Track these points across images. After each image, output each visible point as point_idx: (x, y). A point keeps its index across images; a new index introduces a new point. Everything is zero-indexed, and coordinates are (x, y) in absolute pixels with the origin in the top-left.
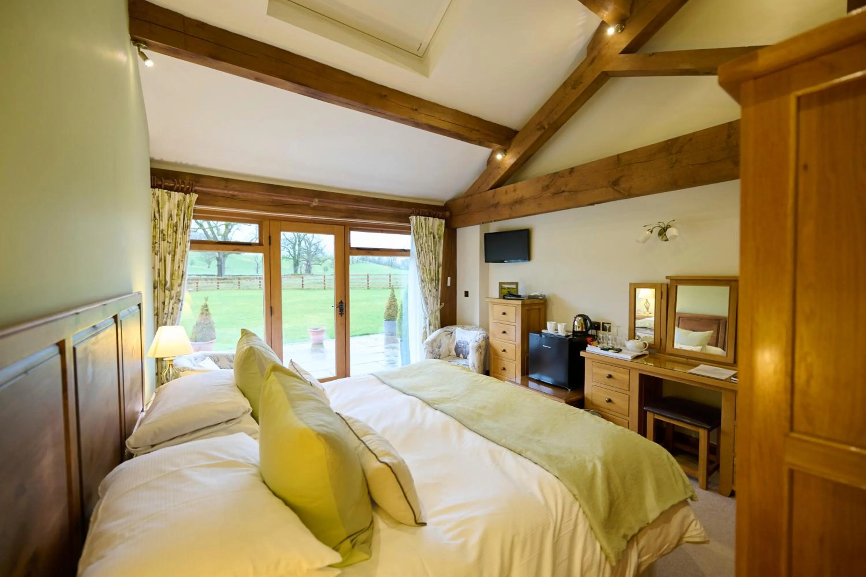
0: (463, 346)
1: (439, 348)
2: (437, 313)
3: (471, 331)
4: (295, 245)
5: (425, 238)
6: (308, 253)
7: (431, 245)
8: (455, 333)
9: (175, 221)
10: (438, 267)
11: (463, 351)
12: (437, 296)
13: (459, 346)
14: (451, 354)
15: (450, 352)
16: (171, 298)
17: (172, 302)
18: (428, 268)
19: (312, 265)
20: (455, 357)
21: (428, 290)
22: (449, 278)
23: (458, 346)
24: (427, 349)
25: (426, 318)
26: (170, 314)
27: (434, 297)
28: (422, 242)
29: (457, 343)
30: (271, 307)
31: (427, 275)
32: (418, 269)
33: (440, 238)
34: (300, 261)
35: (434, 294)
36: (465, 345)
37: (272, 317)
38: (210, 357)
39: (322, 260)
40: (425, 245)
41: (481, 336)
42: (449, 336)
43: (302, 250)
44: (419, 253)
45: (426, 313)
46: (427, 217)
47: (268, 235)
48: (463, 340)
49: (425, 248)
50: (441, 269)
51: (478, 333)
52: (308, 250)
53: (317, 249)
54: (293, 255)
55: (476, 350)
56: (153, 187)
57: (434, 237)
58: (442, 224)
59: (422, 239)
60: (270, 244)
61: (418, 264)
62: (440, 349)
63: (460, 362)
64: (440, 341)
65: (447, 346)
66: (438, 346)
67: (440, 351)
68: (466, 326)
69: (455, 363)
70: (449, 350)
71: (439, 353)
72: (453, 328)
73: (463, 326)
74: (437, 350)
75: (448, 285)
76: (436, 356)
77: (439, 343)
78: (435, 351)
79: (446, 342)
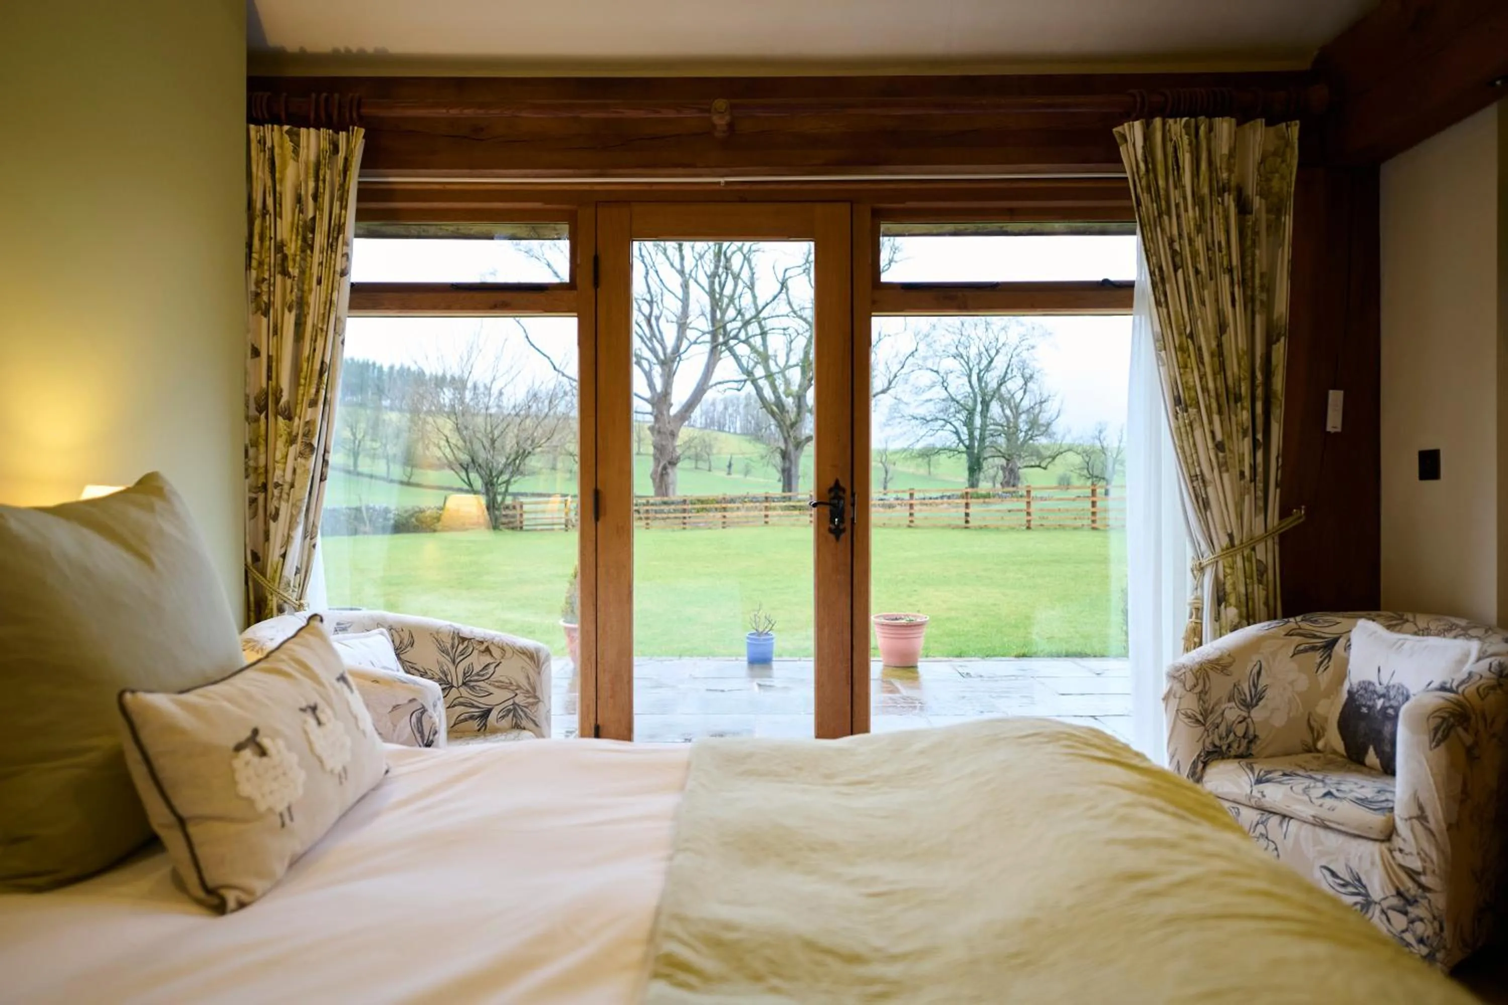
0: (1384, 708)
1: (1249, 706)
2: (1260, 548)
3: (1432, 641)
4: (971, 413)
5: (1191, 214)
6: (1011, 432)
7: (1223, 243)
8: (1348, 647)
9: (311, 215)
10: (1269, 343)
11: (1380, 732)
12: (1260, 469)
13: (1364, 710)
14: (1320, 745)
15: (1316, 733)
16: (292, 441)
17: (293, 450)
18: (1206, 343)
19: (1019, 468)
20: (1345, 760)
21: (1210, 445)
22: (1336, 398)
23: (1359, 707)
24: (1174, 703)
25: (1202, 569)
26: (286, 487)
27: (1242, 474)
28: (1175, 232)
29: (1350, 692)
30: (597, 493)
31: (1202, 377)
32: (1158, 350)
33: (1276, 210)
34: (985, 459)
35: (1241, 461)
36: (1391, 707)
37: (599, 524)
38: (390, 629)
39: (1048, 453)
40: (1191, 241)
41: (1485, 663)
42: (1317, 657)
43: (992, 427)
44: (1163, 279)
45: (1204, 546)
46: (1203, 120)
47: (593, 254)
48: (1385, 682)
49: (1195, 255)
50: (1280, 351)
51: (1474, 646)
52: (1009, 428)
53: (1033, 424)
54: (967, 443)
55: (1436, 730)
56: (252, 119)
57: (1243, 208)
58: (1288, 144)
59: (1178, 217)
60: (596, 283)
61: (1157, 328)
62: (1257, 714)
63: (1343, 787)
64: (1259, 673)
65: (1300, 704)
66: (1243, 697)
67: (1254, 719)
68: (1415, 617)
69: (1314, 787)
70: (1312, 723)
71: (1247, 728)
72: (1339, 620)
73: (1401, 618)
74: (1233, 713)
75: (1329, 428)
76: (1229, 741)
77: (1247, 684)
78: (1223, 713)
79: (1291, 683)
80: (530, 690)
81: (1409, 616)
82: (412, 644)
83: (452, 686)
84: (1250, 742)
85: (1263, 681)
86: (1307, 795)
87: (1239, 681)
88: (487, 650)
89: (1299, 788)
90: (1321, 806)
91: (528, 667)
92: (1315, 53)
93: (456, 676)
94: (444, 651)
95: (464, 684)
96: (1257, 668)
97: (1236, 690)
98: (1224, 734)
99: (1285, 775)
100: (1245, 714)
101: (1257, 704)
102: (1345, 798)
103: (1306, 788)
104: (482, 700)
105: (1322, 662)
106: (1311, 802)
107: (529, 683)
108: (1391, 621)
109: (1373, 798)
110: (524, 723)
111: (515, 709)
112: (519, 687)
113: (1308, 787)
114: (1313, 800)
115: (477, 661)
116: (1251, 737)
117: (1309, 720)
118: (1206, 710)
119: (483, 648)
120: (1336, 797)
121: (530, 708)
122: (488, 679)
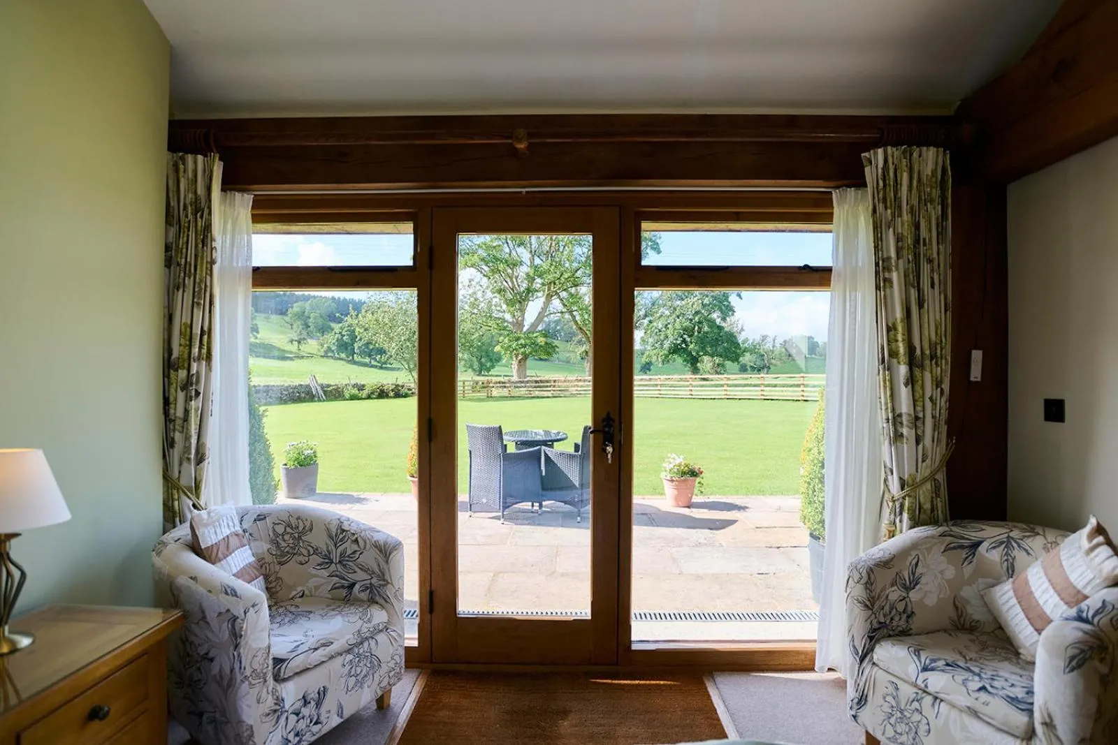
22: (977, 356)
47: (429, 245)
60: (431, 266)
63: (996, 684)
64: (917, 564)
65: (947, 588)
66: (904, 582)
67: (912, 599)
68: (1044, 532)
69: (972, 680)
70: (957, 603)
71: (906, 605)
72: (984, 527)
73: (1032, 530)
74: (895, 594)
75: (972, 379)
76: (891, 615)
77: (907, 573)
78: (887, 597)
79: (942, 572)
80: (381, 575)
81: (1038, 529)
82: (311, 530)
83: (333, 562)
84: (908, 617)
85: (919, 570)
86: (965, 686)
87: (901, 570)
88: (356, 541)
89: (959, 678)
90: (977, 699)
91: (380, 560)
92: (958, 103)
93: (335, 556)
94: (330, 537)
95: (340, 562)
96: (916, 559)
97: (898, 577)
98: (888, 613)
99: (948, 665)
100: (904, 594)
101: (914, 588)
102: (996, 694)
103: (965, 680)
104: (350, 576)
105: (967, 558)
106: (969, 694)
107: (380, 570)
108: (1025, 532)
109: (1023, 698)
110: (378, 598)
111: (371, 587)
112: (374, 573)
113: (967, 679)
114: (970, 692)
115: (350, 547)
116: (909, 613)
117: (954, 601)
118: (873, 598)
119: (354, 538)
120: (989, 692)
121: (381, 588)
122: (354, 561)
